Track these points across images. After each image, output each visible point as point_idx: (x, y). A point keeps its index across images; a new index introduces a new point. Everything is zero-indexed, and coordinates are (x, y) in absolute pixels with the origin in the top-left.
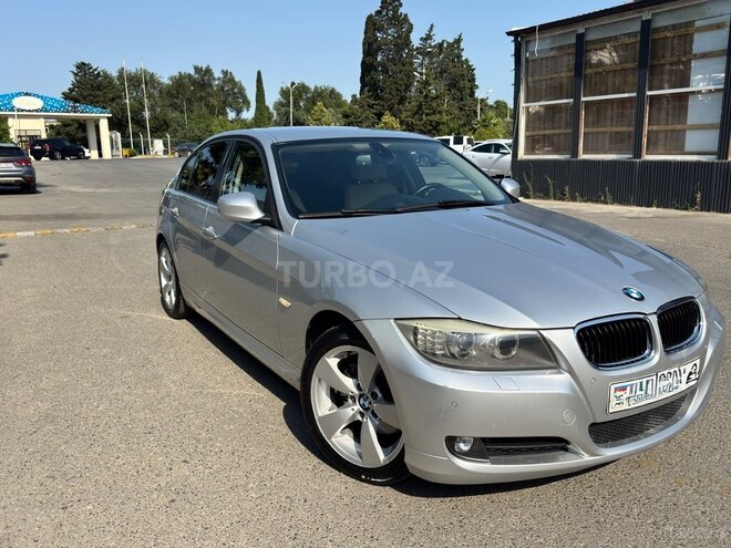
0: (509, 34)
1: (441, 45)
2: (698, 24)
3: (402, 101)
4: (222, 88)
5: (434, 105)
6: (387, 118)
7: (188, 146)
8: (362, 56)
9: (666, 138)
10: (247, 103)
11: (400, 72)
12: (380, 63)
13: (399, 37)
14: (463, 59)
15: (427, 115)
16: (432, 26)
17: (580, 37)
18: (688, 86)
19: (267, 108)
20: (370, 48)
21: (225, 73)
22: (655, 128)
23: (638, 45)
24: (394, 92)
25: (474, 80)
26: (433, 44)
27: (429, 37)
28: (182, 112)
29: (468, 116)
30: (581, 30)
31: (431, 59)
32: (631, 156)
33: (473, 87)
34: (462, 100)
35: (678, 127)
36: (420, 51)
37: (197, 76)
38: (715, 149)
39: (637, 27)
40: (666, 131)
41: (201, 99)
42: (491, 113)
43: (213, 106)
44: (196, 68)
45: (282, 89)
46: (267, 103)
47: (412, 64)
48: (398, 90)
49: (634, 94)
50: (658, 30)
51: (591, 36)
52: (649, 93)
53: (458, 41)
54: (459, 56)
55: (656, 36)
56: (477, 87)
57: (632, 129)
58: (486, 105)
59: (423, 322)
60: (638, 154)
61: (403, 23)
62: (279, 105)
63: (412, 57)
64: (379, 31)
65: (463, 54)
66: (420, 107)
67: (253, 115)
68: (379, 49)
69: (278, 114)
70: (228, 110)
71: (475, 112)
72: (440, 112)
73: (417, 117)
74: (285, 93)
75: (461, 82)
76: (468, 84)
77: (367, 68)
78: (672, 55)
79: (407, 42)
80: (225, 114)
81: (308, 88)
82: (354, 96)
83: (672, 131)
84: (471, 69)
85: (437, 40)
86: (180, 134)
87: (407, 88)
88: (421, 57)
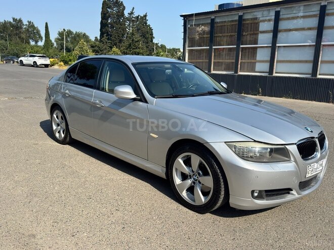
0: (181, 16)
1: (138, 17)
2: (261, 19)
3: (121, 41)
4: (28, 29)
5: (137, 44)
6: (114, 49)
7: (12, 58)
8: (101, 19)
9: (248, 65)
10: (41, 38)
11: (120, 28)
12: (110, 23)
13: (119, 12)
14: (148, 24)
15: (134, 49)
16: (133, 8)
17: (213, 20)
18: (257, 44)
19: (51, 41)
20: (105, 16)
21: (30, 22)
22: (243, 61)
23: (237, 26)
24: (117, 37)
25: (152, 34)
26: (134, 16)
27: (132, 13)
28: (6, 40)
29: (150, 50)
30: (213, 17)
31: (133, 23)
32: (233, 72)
33: (152, 38)
34: (147, 43)
35: (253, 61)
36: (128, 19)
37: (14, 23)
38: (268, 71)
39: (237, 18)
40: (248, 62)
41: (16, 34)
42: (160, 50)
43: (23, 38)
44: (13, 19)
45: (59, 32)
46: (51, 39)
47: (125, 25)
48: (118, 36)
49: (235, 46)
50: (245, 20)
51: (218, 20)
52: (241, 46)
53: (145, 16)
54: (146, 23)
55: (244, 22)
56: (154, 38)
57: (234, 61)
58: (158, 46)
59: (239, 143)
60: (236, 72)
61: (120, 6)
62: (57, 40)
63: (125, 21)
64: (109, 8)
65: (148, 22)
66: (130, 45)
67: (43, 44)
68: (109, 17)
69: (57, 44)
70: (31, 41)
71: (153, 49)
72: (139, 48)
73: (128, 49)
74: (61, 34)
75: (147, 35)
76: (150, 36)
77: (103, 25)
78: (251, 31)
79: (123, 15)
80: (29, 43)
81: (72, 32)
82: (96, 37)
83: (251, 62)
84: (151, 29)
85: (136, 15)
86: (6, 52)
87: (123, 35)
88: (128, 22)
